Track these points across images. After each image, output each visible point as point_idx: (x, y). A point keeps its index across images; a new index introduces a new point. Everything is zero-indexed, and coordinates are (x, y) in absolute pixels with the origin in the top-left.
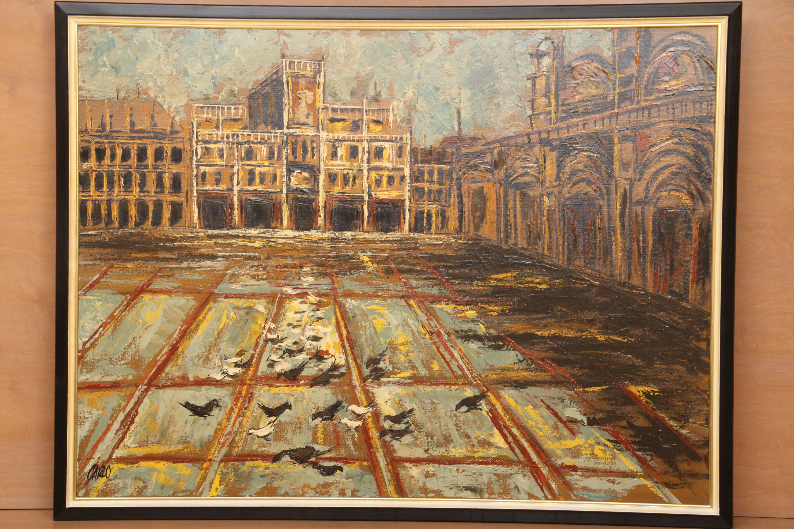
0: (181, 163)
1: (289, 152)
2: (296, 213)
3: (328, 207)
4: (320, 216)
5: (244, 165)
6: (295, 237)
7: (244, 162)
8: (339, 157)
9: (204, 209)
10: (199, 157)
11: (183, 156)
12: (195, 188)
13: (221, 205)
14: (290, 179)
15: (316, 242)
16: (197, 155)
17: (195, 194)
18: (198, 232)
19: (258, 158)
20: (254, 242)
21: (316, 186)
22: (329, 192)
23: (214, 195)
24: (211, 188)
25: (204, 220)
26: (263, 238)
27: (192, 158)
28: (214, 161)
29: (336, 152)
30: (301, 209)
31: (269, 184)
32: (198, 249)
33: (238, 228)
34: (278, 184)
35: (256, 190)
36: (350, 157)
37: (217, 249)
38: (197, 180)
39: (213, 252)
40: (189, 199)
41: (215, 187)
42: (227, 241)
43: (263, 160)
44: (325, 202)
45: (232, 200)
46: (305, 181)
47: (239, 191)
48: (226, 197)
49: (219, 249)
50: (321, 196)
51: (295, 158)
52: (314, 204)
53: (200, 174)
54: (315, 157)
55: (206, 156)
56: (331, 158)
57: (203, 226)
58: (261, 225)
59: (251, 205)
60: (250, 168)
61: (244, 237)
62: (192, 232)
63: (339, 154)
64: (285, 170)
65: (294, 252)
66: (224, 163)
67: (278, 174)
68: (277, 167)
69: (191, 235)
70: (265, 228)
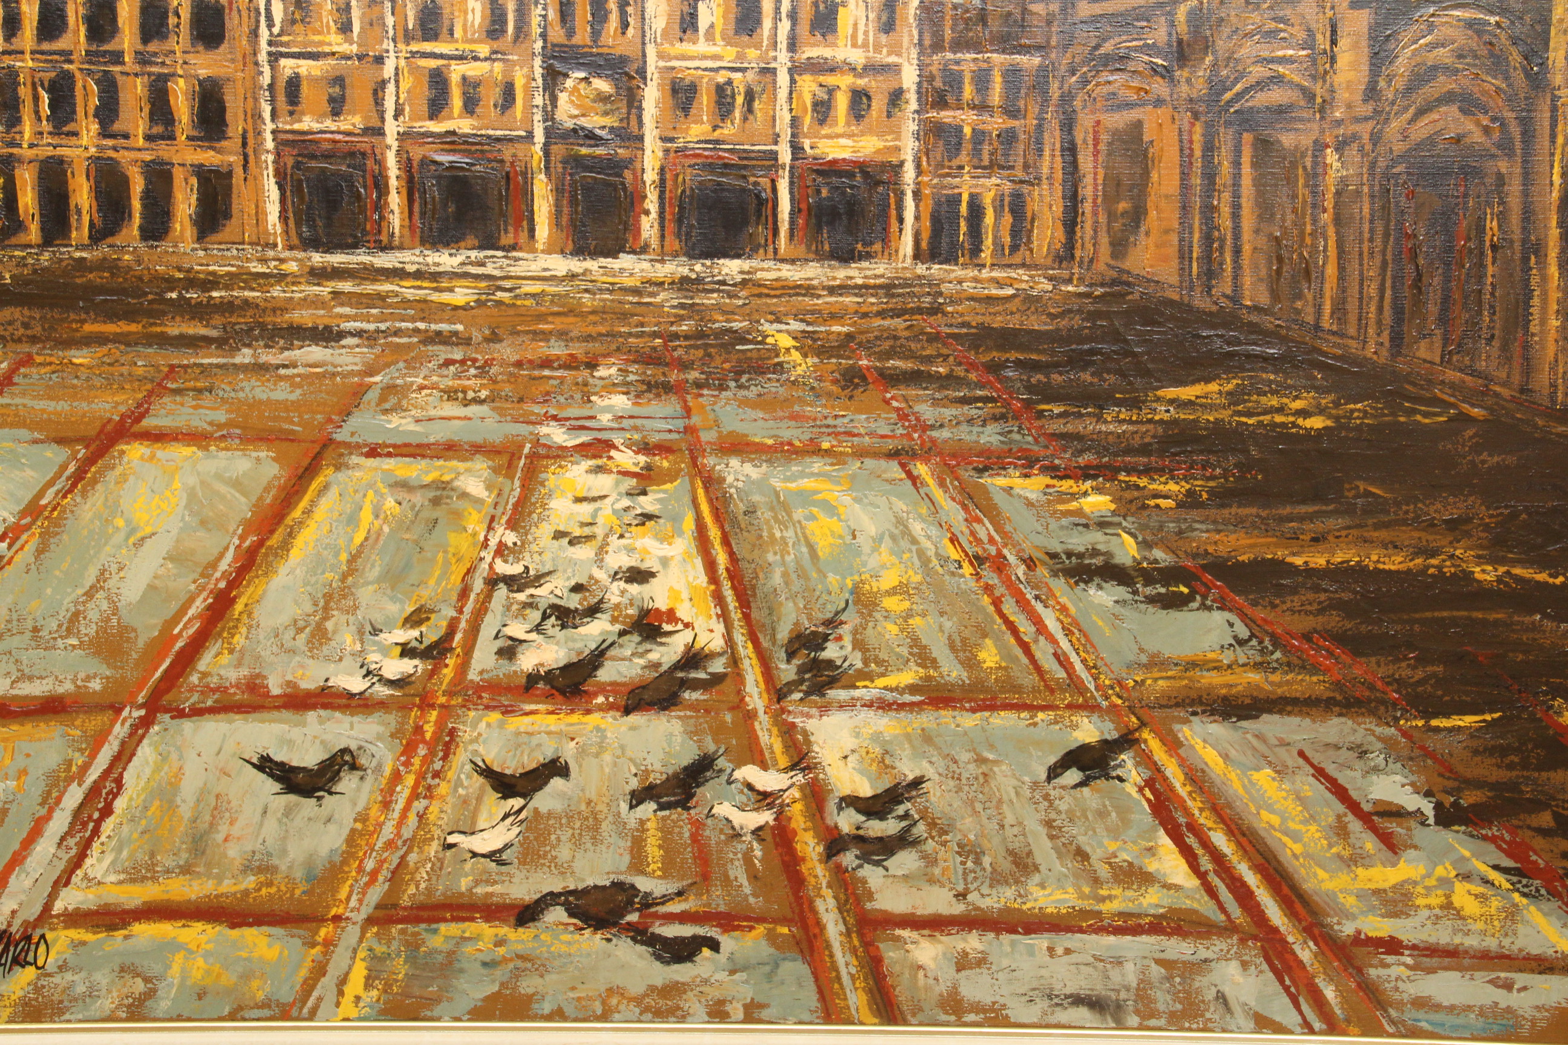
0: (224, 47)
1: (552, 15)
2: (573, 201)
3: (669, 184)
4: (647, 213)
5: (413, 54)
6: (572, 276)
7: (415, 47)
8: (702, 30)
9: (298, 190)
10: (276, 30)
11: (228, 24)
12: (269, 126)
13: (349, 179)
14: (554, 100)
15: (635, 291)
16: (270, 25)
17: (270, 144)
18: (282, 261)
19: (458, 33)
20: (451, 290)
21: (634, 122)
22: (671, 140)
23: (326, 146)
24: (316, 126)
25: (298, 224)
26: (477, 277)
27: (255, 33)
28: (322, 43)
29: (694, 16)
30: (588, 189)
31: (493, 113)
32: (284, 310)
33: (401, 248)
34: (519, 115)
35: (453, 133)
36: (737, 32)
37: (339, 310)
38: (273, 101)
39: (327, 321)
40: (251, 159)
41: (329, 124)
42: (370, 288)
43: (473, 41)
44: (662, 170)
45: (381, 163)
46: (600, 106)
47: (402, 137)
48: (364, 154)
49: (346, 310)
50: (648, 152)
51: (571, 33)
52: (628, 174)
53: (281, 84)
54: (631, 31)
55: (299, 28)
56: (679, 34)
57: (295, 241)
58: (471, 240)
59: (439, 178)
60: (433, 63)
61: (418, 275)
62: (263, 261)
63: (703, 22)
64: (538, 72)
65: (571, 319)
66: (355, 48)
67: (519, 83)
68: (514, 63)
69: (260, 269)
70: (481, 247)
